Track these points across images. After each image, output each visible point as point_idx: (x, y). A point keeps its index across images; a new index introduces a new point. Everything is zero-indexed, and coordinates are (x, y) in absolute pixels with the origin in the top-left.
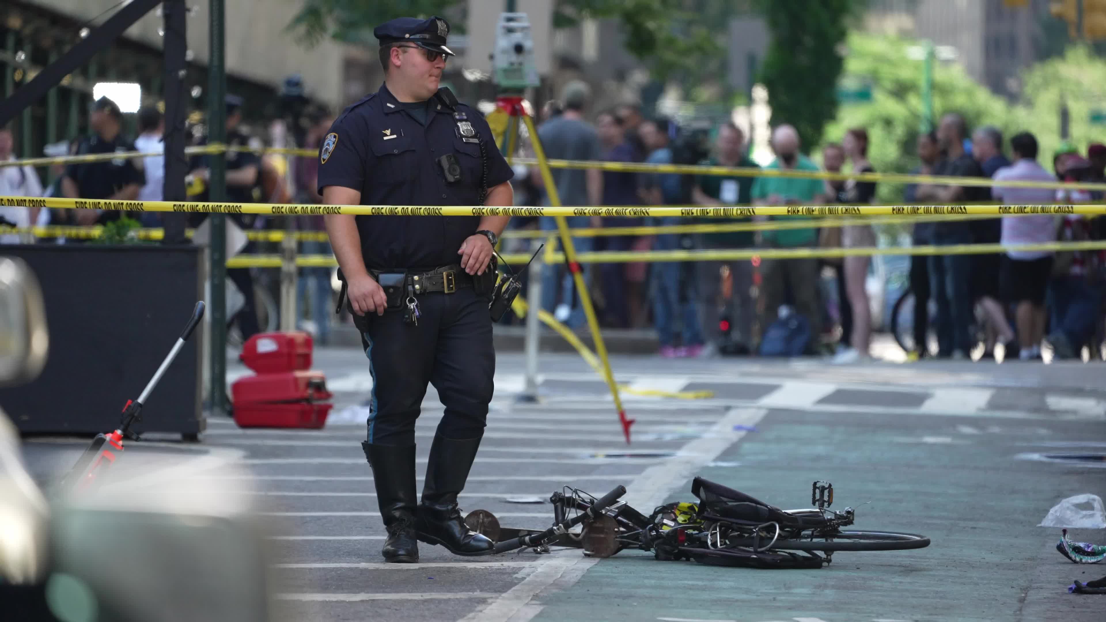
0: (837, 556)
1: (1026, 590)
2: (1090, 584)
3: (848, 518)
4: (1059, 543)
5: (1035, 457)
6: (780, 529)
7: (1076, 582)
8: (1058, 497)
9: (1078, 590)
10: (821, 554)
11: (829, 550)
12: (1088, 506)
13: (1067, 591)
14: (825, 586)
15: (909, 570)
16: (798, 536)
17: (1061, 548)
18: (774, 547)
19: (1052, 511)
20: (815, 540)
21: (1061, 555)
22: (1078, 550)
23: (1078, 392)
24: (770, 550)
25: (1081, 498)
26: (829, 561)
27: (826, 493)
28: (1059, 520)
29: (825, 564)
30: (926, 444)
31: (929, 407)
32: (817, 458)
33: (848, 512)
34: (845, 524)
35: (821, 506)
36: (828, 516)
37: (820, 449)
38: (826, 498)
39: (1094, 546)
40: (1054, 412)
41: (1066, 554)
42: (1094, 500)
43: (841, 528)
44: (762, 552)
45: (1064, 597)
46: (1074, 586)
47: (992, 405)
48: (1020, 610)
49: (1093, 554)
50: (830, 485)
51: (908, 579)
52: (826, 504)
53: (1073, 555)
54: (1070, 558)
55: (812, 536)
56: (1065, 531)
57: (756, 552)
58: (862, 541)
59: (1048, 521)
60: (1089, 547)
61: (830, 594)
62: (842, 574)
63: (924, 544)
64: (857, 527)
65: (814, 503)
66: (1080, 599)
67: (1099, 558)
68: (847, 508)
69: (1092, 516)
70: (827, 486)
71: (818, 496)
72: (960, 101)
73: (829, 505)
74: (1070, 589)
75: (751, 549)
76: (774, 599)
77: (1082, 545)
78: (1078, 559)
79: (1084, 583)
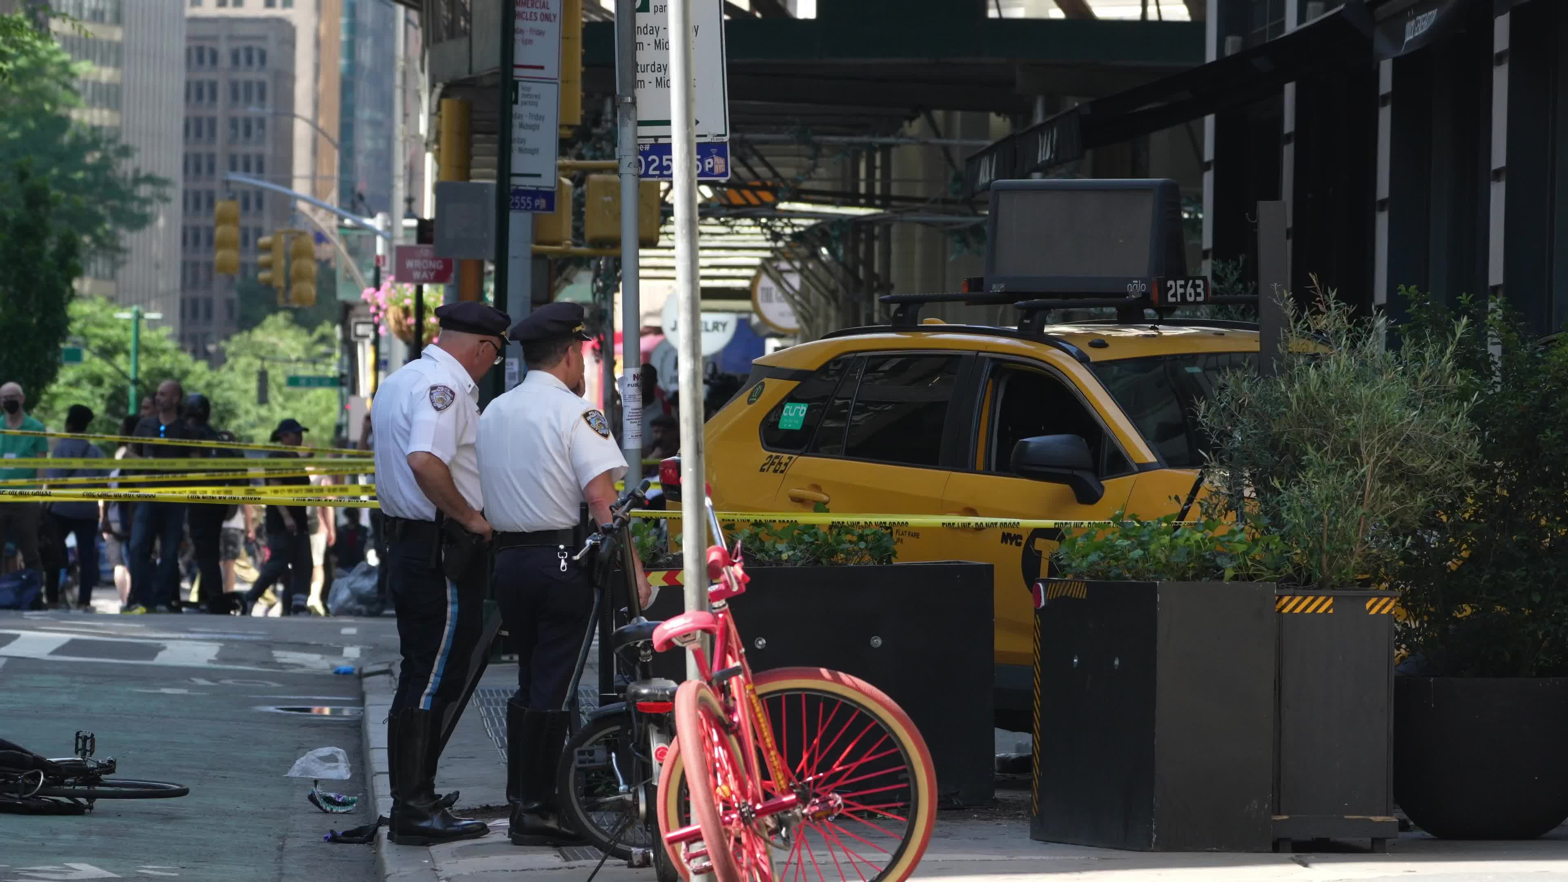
0: (99, 803)
1: (283, 838)
2: (345, 834)
3: (110, 768)
4: (310, 793)
5: (272, 709)
6: (45, 776)
7: (332, 831)
8: (301, 748)
9: (334, 839)
10: (82, 800)
11: (91, 797)
12: (332, 758)
13: (322, 840)
14: (90, 833)
15: (168, 818)
16: (62, 783)
17: (312, 798)
18: (38, 793)
19: (298, 762)
20: (77, 788)
21: (311, 804)
22: (329, 800)
23: (303, 647)
24: (33, 797)
25: (326, 751)
26: (91, 808)
27: (88, 742)
28: (305, 771)
29: (87, 811)
30: (163, 694)
31: (162, 659)
32: (64, 707)
33: (110, 761)
34: (107, 773)
35: (84, 755)
36: (91, 765)
37: (64, 699)
38: (88, 747)
39: (345, 796)
40: (281, 665)
41: (317, 804)
42: (338, 752)
43: (103, 777)
44: (27, 799)
45: (322, 846)
46: (329, 835)
47: (222, 658)
48: (281, 858)
49: (344, 804)
50: (92, 735)
51: (169, 827)
52: (88, 753)
53: (324, 805)
54: (321, 808)
55: (75, 784)
56: (316, 782)
57: (21, 799)
58: (123, 789)
59: (295, 772)
60: (339, 797)
61: (96, 841)
62: (104, 821)
63: (183, 792)
64: (120, 775)
65: (77, 753)
66: (336, 848)
67: (349, 808)
68: (109, 758)
69: (336, 768)
70: (89, 736)
71: (80, 746)
72: (165, 362)
73: (91, 754)
74: (326, 838)
75: (16, 796)
76: (43, 844)
77: (333, 795)
78: (328, 809)
79: (340, 833)
